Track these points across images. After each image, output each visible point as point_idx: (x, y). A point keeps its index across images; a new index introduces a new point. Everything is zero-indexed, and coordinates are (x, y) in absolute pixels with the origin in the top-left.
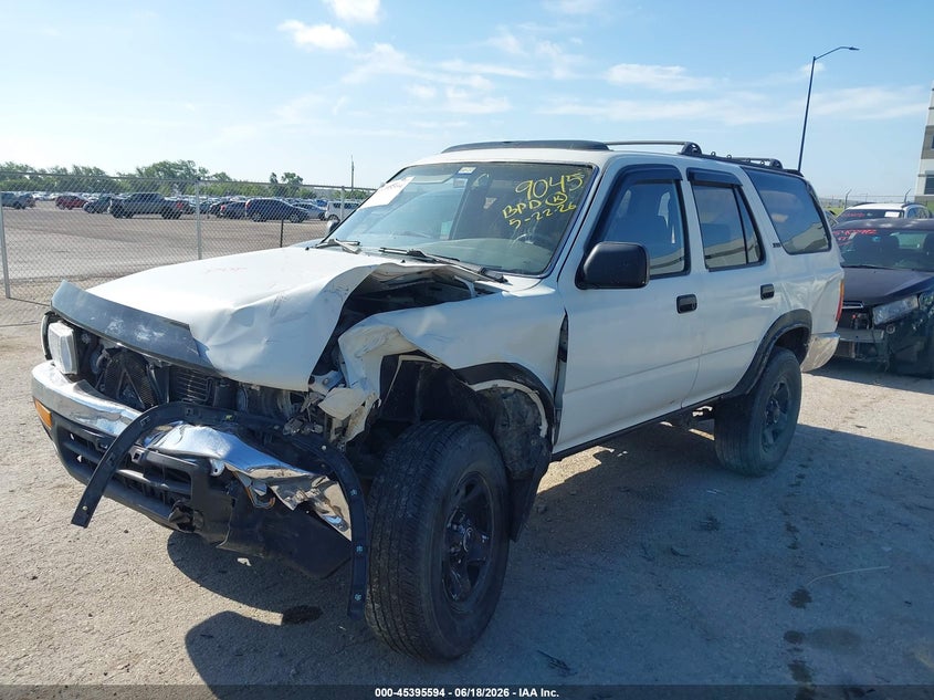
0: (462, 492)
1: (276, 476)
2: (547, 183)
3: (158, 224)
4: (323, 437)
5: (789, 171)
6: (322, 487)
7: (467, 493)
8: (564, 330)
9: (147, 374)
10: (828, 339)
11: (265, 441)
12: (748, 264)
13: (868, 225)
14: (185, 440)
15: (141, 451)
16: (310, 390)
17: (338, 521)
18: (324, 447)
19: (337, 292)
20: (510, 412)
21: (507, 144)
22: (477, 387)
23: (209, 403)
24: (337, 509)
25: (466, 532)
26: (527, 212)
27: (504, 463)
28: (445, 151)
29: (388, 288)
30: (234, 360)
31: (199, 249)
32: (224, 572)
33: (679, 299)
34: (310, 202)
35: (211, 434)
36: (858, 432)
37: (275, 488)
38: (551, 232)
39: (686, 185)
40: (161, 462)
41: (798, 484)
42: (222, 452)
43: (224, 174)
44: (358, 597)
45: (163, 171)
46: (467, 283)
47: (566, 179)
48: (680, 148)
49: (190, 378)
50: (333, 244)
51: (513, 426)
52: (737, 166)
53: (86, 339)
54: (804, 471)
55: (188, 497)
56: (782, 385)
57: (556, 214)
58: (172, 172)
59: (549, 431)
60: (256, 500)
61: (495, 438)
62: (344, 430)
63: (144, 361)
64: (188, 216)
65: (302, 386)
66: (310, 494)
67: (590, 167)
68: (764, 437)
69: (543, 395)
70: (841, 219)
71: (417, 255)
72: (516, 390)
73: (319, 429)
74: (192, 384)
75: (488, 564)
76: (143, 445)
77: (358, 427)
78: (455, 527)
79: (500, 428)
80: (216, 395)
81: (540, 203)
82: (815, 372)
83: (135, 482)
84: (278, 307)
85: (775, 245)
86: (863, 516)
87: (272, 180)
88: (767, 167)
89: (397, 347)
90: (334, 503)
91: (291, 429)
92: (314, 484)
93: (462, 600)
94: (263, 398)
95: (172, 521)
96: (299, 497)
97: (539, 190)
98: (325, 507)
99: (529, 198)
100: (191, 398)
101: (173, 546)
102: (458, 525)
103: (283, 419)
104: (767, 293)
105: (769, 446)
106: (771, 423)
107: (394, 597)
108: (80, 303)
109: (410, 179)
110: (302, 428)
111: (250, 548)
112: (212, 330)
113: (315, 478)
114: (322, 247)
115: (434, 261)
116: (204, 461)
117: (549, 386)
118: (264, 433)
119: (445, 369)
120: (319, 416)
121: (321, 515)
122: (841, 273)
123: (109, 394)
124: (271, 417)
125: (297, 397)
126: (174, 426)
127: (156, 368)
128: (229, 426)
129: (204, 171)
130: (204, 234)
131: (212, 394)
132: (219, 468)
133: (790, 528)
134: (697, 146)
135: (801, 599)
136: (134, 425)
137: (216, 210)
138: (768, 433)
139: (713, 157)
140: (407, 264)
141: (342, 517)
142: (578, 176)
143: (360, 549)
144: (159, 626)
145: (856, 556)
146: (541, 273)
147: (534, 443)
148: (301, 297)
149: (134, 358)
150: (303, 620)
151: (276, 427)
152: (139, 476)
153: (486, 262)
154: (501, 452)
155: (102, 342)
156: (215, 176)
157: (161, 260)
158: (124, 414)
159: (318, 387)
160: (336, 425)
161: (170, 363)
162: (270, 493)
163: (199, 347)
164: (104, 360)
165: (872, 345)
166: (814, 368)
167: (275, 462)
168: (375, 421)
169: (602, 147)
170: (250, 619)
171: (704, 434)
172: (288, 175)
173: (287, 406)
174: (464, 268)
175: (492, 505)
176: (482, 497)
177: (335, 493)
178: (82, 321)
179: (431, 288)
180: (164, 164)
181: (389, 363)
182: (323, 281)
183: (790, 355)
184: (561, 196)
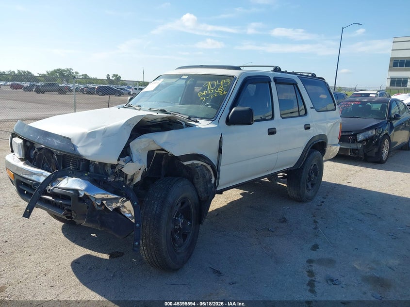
0: (180, 205)
1: (105, 198)
2: (216, 83)
3: (57, 97)
4: (124, 182)
5: (319, 78)
6: (124, 202)
7: (182, 205)
8: (221, 141)
9: (53, 158)
10: (335, 147)
11: (101, 184)
12: (299, 116)
13: (358, 100)
14: (69, 183)
15: (51, 188)
16: (118, 164)
17: (130, 215)
18: (124, 186)
19: (129, 125)
20: (199, 173)
21: (202, 67)
22: (185, 163)
23: (78, 169)
24: (129, 211)
25: (181, 220)
26: (208, 95)
27: (198, 194)
28: (177, 69)
29: (150, 124)
30: (88, 152)
31: (75, 108)
32: (85, 239)
33: (269, 129)
34: (124, 87)
35: (79, 181)
36: (348, 185)
37: (104, 202)
38: (217, 102)
39: (273, 84)
40: (59, 192)
41: (321, 205)
42: (83, 188)
43: (86, 74)
44: (137, 243)
45: (58, 73)
46: (182, 122)
47: (223, 81)
48: (272, 69)
49: (71, 159)
50: (130, 106)
51: (201, 179)
52: (296, 76)
53: (28, 144)
54: (324, 200)
55: (70, 206)
56: (315, 165)
57: (219, 96)
58: (63, 73)
59: (215, 181)
60: (97, 206)
61: (194, 184)
62: (132, 180)
63: (52, 153)
64: (70, 93)
65: (115, 162)
66: (118, 205)
67: (233, 77)
68: (307, 186)
69: (212, 167)
70: (351, 97)
71: (163, 111)
72: (202, 165)
73: (122, 179)
74: (72, 162)
75: (191, 234)
76: (52, 186)
77: (138, 179)
78: (177, 218)
79: (196, 180)
80: (81, 165)
81: (213, 91)
82: (331, 160)
83: (48, 201)
84: (105, 131)
85: (311, 108)
86: (344, 217)
87: (107, 77)
88: (310, 76)
89: (153, 147)
90: (128, 208)
91: (111, 179)
92: (120, 201)
93: (180, 247)
94: (100, 167)
95: (63, 215)
96: (114, 206)
97: (213, 85)
98: (125, 210)
99: (209, 89)
100: (71, 168)
101: (63, 229)
102: (178, 217)
103: (107, 175)
104: (307, 127)
105: (309, 190)
106: (310, 180)
107: (152, 244)
108: (26, 130)
109: (162, 80)
110: (115, 179)
111: (94, 226)
112: (80, 140)
113: (120, 198)
114: (126, 108)
115: (170, 114)
116: (76, 191)
117: (215, 163)
118: (100, 181)
119: (173, 156)
120: (122, 174)
121: (123, 213)
122: (340, 120)
123: (38, 166)
124: (103, 174)
125: (113, 166)
126: (64, 178)
127: (57, 155)
128: (86, 178)
129: (77, 73)
130: (77, 101)
131: (79, 166)
132: (82, 194)
133: (315, 222)
134: (279, 68)
135: (315, 247)
136: (48, 178)
137: (82, 91)
138: (309, 184)
139: (286, 72)
140: (159, 114)
141: (131, 214)
142: (228, 80)
143: (137, 225)
144: (58, 259)
145: (339, 232)
146: (212, 119)
147: (209, 186)
148: (115, 127)
149: (48, 151)
150: (117, 257)
151: (105, 178)
152: (50, 198)
153: (190, 114)
154: (196, 190)
155: (35, 145)
156: (82, 75)
157: (58, 112)
158: (44, 174)
159: (121, 162)
160: (129, 177)
161: (63, 153)
162: (102, 204)
163: (74, 146)
164: (36, 152)
165: (357, 149)
166: (329, 158)
167: (105, 192)
168: (145, 176)
169: (238, 68)
170: (95, 256)
171: (282, 184)
172: (114, 75)
173: (109, 170)
174: (182, 117)
175: (192, 210)
176: (188, 207)
177: (128, 204)
178: (26, 137)
179: (168, 124)
180: (59, 70)
181: (150, 154)
182: (123, 121)
183: (318, 153)
184: (221, 88)
